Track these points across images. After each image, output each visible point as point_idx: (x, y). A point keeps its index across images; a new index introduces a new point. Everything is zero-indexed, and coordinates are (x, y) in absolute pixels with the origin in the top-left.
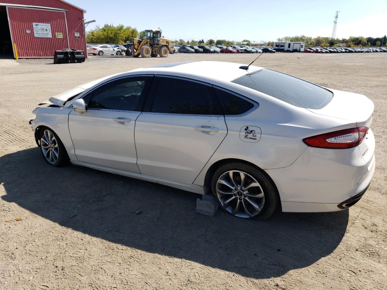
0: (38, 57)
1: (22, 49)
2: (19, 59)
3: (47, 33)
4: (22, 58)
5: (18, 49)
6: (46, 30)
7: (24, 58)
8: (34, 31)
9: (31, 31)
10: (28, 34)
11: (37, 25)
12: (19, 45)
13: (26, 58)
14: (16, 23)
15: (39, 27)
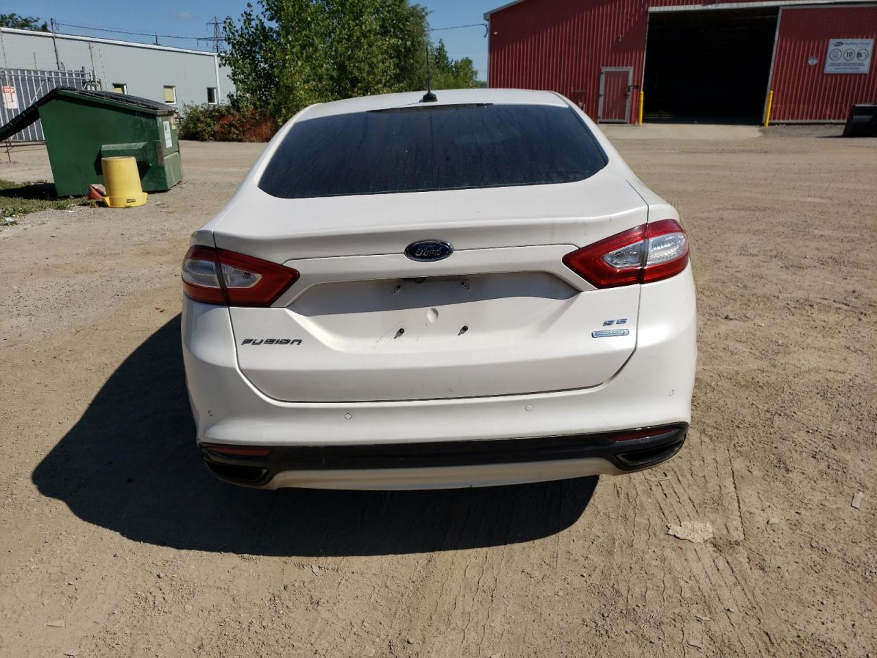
0: (817, 121)
1: (786, 103)
2: (770, 124)
3: (859, 62)
4: (778, 124)
5: (777, 104)
6: (859, 55)
7: (782, 124)
8: (828, 58)
9: (820, 61)
10: (810, 67)
11: (840, 44)
12: (780, 94)
13: (788, 124)
14: (791, 45)
15: (843, 48)
